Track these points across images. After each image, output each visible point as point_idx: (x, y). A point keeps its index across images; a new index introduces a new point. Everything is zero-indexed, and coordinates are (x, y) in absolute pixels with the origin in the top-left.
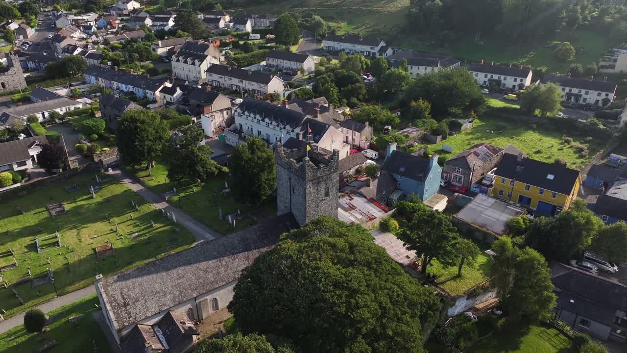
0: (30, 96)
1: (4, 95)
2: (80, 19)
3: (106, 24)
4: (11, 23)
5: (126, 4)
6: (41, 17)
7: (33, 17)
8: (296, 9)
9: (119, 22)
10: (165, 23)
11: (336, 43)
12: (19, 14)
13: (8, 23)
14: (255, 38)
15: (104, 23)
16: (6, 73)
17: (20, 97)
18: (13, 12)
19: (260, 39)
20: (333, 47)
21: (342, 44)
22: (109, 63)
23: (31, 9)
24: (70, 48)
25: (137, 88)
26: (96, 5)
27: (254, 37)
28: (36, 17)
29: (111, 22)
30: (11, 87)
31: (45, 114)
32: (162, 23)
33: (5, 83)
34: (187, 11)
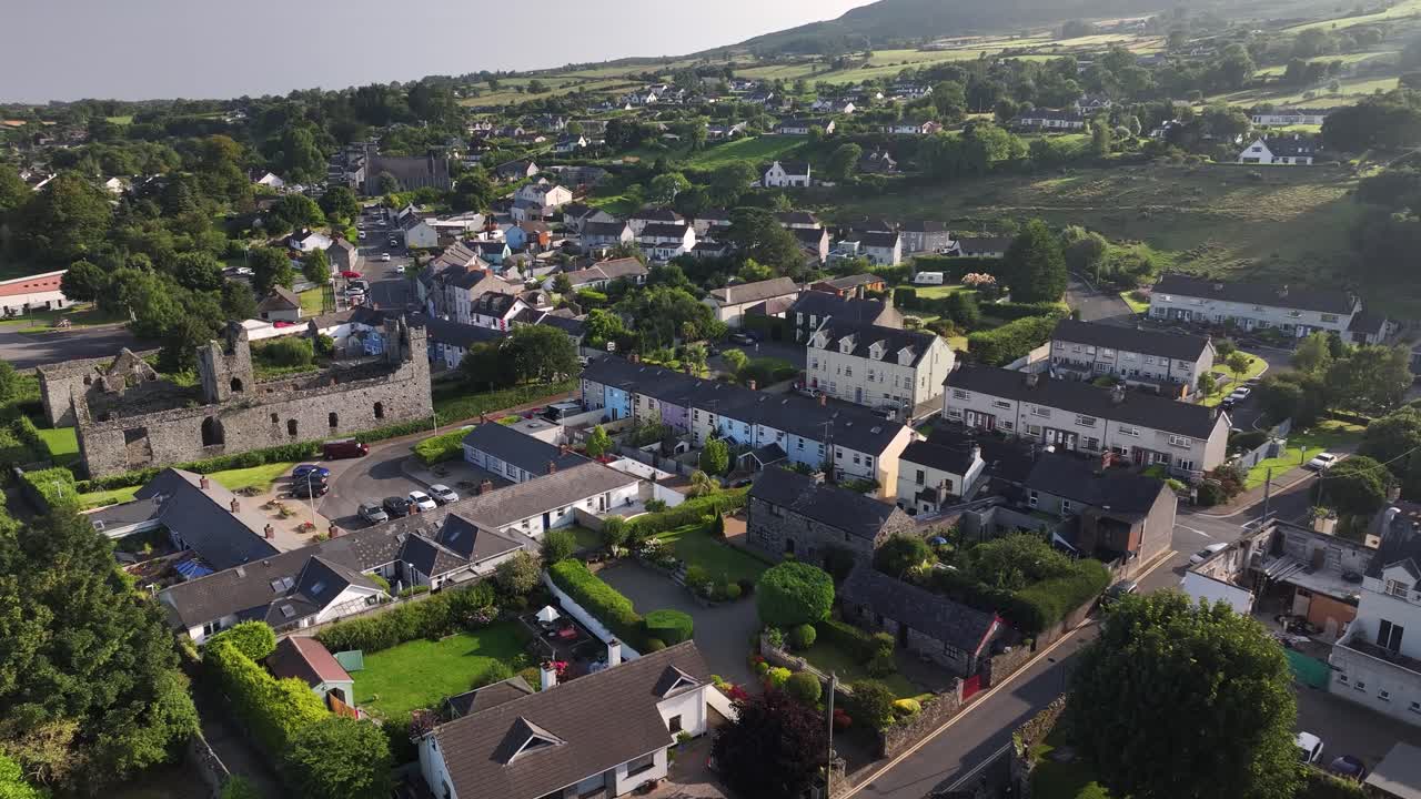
0: (464, 445)
1: (381, 438)
2: (452, 228)
3: (525, 239)
4: (309, 234)
5: (542, 193)
6: (360, 221)
7: (347, 221)
8: (980, 208)
9: (550, 234)
10: (674, 240)
11: (1195, 301)
12: (321, 215)
13: (300, 237)
14: (931, 282)
15: (520, 237)
16: (391, 377)
17: (441, 450)
18: (309, 211)
19: (944, 284)
20: (1184, 311)
21: (1216, 303)
22: (611, 345)
23: (345, 203)
24: (496, 301)
25: (795, 439)
26: (481, 195)
27: (931, 278)
28: (353, 221)
29: (538, 235)
30: (397, 413)
31: (551, 515)
32: (665, 239)
33: (385, 403)
34: (759, 213)
